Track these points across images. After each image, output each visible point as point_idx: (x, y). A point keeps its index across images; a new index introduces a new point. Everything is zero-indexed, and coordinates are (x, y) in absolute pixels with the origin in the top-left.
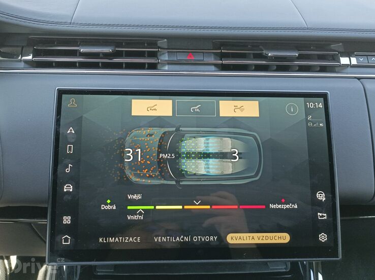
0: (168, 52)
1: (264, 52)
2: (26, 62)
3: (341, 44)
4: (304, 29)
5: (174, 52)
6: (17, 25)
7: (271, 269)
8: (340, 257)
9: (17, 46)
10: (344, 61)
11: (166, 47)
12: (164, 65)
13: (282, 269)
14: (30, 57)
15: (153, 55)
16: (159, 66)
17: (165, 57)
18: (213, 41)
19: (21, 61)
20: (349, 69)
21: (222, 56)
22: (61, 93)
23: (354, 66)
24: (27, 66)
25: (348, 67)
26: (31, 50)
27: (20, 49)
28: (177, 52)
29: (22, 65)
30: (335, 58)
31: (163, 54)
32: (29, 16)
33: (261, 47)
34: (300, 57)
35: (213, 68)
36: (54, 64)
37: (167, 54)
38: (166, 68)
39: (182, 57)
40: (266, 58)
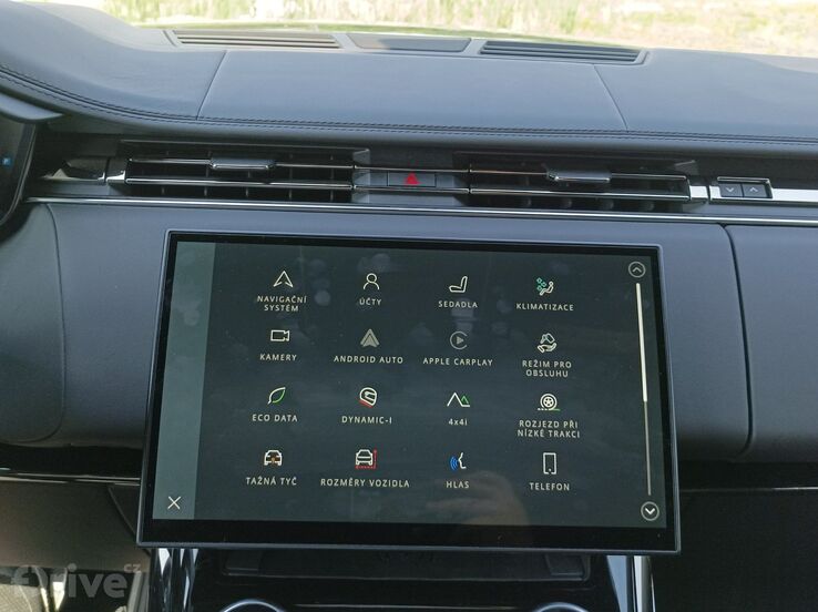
0: (372, 171)
1: (547, 174)
2: (115, 185)
3: (693, 161)
4: (620, 133)
5: (382, 172)
6: (102, 120)
7: (554, 577)
8: (679, 548)
9: (99, 157)
10: (698, 192)
11: (368, 162)
12: (363, 193)
13: (576, 577)
14: (122, 177)
15: (346, 176)
16: (354, 197)
17: (366, 180)
18: (456, 153)
19: (104, 183)
20: (707, 207)
21: (470, 180)
22: (176, 238)
23: (716, 202)
24: (115, 192)
25: (705, 202)
26: (124, 164)
27: (105, 161)
28: (387, 172)
29: (107, 190)
30: (680, 187)
31: (362, 174)
32: (124, 105)
33: (543, 165)
34: (615, 185)
35: (453, 201)
36: (163, 191)
37: (369, 175)
38: (367, 199)
39: (397, 181)
40: (552, 185)
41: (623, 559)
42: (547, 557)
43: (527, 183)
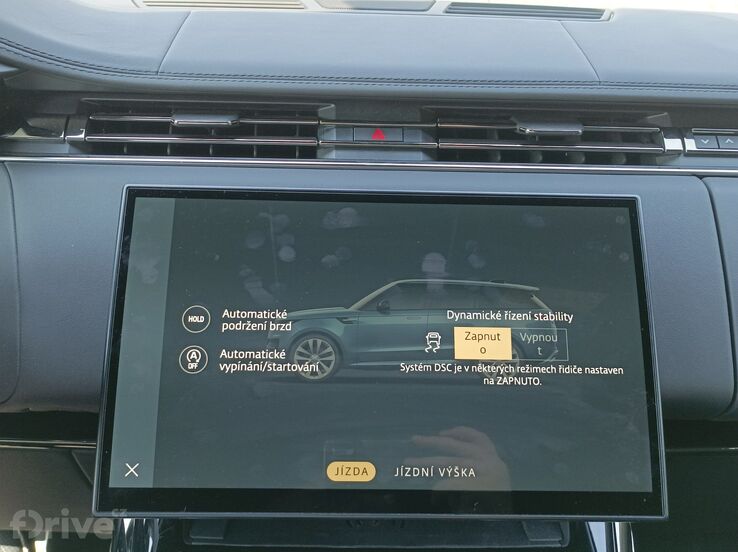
0: (337, 127)
1: (519, 127)
2: (73, 143)
3: (666, 114)
4: (591, 83)
5: (348, 127)
6: (57, 75)
7: (532, 543)
8: (666, 513)
9: (62, 116)
10: (672, 144)
11: (334, 117)
12: (328, 149)
14: (81, 136)
15: (311, 132)
16: (319, 152)
18: (424, 107)
19: (63, 142)
20: (682, 160)
21: (439, 134)
22: (133, 194)
23: (691, 154)
24: (74, 150)
25: (680, 154)
26: (85, 122)
27: (63, 120)
28: (354, 127)
29: (66, 148)
30: (654, 139)
31: (328, 130)
32: (82, 59)
33: (513, 119)
34: (587, 137)
35: (421, 156)
36: (125, 150)
37: (335, 130)
38: (333, 155)
39: (363, 136)
40: (522, 137)
41: (602, 525)
42: (524, 523)
43: (497, 137)
